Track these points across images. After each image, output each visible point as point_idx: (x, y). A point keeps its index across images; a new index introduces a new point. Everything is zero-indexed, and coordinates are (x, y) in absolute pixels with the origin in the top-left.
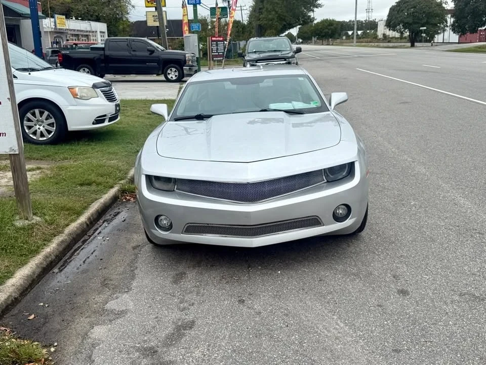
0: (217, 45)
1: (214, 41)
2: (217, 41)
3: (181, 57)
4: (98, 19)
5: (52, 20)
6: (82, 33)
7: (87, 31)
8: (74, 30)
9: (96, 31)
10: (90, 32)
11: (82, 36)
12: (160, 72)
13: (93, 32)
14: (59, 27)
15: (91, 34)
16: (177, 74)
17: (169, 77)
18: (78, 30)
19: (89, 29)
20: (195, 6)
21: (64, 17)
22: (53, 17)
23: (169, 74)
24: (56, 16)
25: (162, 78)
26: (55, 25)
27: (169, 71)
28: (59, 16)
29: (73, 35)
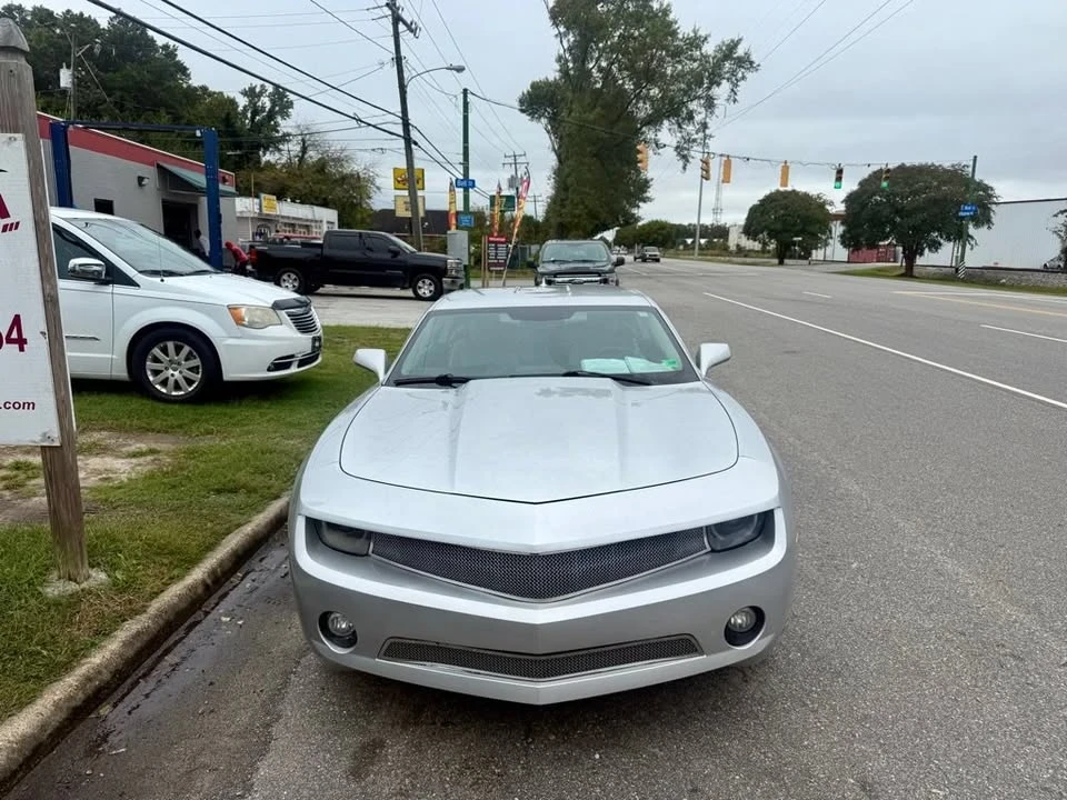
0: (496, 248)
1: (492, 242)
2: (496, 243)
3: (440, 264)
4: (325, 204)
5: (256, 201)
6: (300, 223)
7: (307, 220)
8: (288, 218)
9: (321, 221)
10: (312, 221)
11: (300, 226)
12: (407, 285)
13: (316, 221)
14: (265, 211)
15: (313, 224)
16: (432, 288)
17: (421, 292)
18: (294, 218)
19: (310, 217)
20: (466, 190)
21: (275, 197)
22: (257, 197)
23: (420, 288)
24: (263, 195)
25: (410, 293)
26: (260, 209)
27: (420, 284)
28: (268, 196)
29: (285, 224)
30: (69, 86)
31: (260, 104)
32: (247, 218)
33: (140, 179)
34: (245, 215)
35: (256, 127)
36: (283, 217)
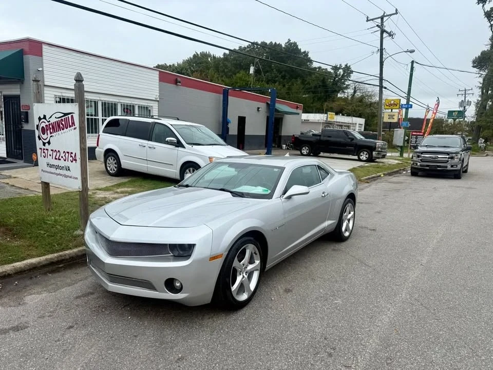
0: (416, 138)
1: (414, 135)
2: (417, 135)
3: (373, 145)
4: (360, 116)
5: (326, 115)
6: (345, 124)
7: (348, 124)
8: (339, 122)
9: (356, 124)
10: (351, 124)
11: (345, 126)
12: (355, 154)
13: (353, 124)
14: (329, 120)
15: (351, 125)
16: (367, 156)
17: (361, 158)
18: (342, 123)
19: (350, 122)
20: (407, 109)
21: (334, 114)
22: (326, 113)
23: (361, 156)
24: (329, 113)
25: (356, 157)
26: (327, 119)
27: (362, 154)
28: (331, 113)
29: (338, 125)
30: (253, 73)
31: (339, 73)
32: (320, 123)
33: (258, 108)
34: (320, 121)
35: (335, 83)
36: (337, 122)
